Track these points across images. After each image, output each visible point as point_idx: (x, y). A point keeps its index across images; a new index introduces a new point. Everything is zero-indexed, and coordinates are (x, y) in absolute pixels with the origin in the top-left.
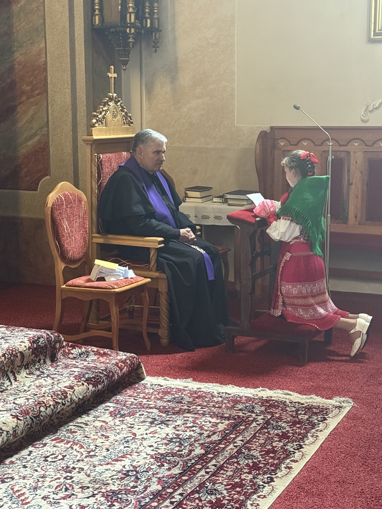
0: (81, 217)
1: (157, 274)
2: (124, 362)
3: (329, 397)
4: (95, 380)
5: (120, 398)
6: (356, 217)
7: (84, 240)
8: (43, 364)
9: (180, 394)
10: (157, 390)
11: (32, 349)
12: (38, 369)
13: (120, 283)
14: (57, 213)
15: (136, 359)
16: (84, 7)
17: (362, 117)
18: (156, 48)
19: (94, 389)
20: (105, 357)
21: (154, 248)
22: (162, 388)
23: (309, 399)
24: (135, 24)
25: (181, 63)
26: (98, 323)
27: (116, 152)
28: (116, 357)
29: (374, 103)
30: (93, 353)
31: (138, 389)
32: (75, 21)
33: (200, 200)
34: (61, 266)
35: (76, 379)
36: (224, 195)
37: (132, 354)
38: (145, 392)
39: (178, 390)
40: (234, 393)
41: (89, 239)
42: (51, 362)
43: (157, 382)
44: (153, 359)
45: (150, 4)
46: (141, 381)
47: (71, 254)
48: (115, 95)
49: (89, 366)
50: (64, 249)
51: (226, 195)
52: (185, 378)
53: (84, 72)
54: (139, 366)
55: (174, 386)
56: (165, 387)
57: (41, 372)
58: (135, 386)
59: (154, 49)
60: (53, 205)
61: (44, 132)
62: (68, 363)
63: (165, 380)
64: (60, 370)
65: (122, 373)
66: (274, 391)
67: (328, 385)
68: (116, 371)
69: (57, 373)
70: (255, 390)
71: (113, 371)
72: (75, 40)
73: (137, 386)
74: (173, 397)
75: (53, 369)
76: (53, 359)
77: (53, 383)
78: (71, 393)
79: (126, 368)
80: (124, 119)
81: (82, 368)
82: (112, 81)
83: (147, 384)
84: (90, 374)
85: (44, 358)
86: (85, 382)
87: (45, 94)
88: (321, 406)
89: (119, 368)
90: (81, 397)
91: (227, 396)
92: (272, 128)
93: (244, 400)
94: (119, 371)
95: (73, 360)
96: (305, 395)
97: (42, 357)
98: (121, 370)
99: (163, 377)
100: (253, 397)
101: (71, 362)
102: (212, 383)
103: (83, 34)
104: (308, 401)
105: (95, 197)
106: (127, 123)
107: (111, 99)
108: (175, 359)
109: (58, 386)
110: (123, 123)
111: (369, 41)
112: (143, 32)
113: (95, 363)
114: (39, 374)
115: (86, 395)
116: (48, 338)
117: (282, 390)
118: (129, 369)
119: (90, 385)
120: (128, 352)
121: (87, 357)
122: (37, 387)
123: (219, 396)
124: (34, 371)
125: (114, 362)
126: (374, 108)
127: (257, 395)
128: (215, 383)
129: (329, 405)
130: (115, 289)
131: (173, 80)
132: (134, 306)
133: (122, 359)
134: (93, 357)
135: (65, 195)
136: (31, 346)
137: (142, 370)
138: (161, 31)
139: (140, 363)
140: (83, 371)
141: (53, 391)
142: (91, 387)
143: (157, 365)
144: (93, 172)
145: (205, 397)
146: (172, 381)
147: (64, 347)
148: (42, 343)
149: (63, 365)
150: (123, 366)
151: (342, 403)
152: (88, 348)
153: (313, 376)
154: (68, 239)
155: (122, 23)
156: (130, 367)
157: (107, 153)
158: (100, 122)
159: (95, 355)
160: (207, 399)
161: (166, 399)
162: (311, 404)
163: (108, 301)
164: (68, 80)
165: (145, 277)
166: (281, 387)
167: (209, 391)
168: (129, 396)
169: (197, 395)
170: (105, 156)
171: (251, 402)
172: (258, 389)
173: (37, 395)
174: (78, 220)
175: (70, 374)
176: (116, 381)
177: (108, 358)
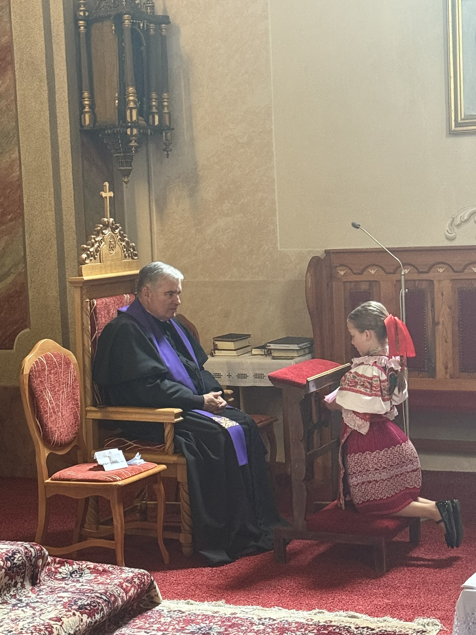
0: (70, 386)
1: (174, 459)
2: (131, 581)
3: (410, 619)
4: (91, 609)
5: (127, 631)
6: (446, 368)
7: (74, 416)
8: (20, 589)
9: (207, 622)
10: (177, 618)
11: (6, 570)
12: (14, 596)
13: (123, 473)
14: (36, 381)
15: (148, 576)
16: (69, 104)
17: (447, 233)
18: (168, 152)
19: (90, 620)
20: (105, 576)
21: (169, 423)
22: (183, 615)
23: (381, 622)
24: (138, 123)
25: (202, 171)
26: (97, 529)
27: (115, 295)
28: (120, 574)
29: (462, 214)
30: (88, 571)
31: (151, 617)
32: (58, 122)
33: (234, 353)
34: (44, 453)
35: (65, 607)
36: (266, 345)
37: (142, 570)
38: (160, 622)
39: (205, 617)
40: (281, 618)
41: (81, 415)
42: (32, 586)
43: (178, 608)
44: (172, 575)
45: (157, 94)
46: (154, 607)
47: (58, 436)
48: (112, 220)
49: (83, 589)
50: (47, 430)
51: (268, 345)
52: (215, 600)
53: (72, 188)
54: (151, 586)
55: (200, 611)
56: (187, 613)
57: (18, 600)
58: (147, 613)
59: (166, 153)
60: (31, 371)
61: (20, 270)
62: (55, 587)
63: (188, 604)
64: (44, 596)
65: (128, 597)
66: (335, 613)
67: (408, 601)
68: (119, 594)
69: (40, 600)
70: (309, 612)
71: (116, 594)
72: (58, 146)
73: (149, 613)
74: (198, 626)
75: (34, 596)
76: (35, 581)
77: (34, 614)
78: (59, 627)
79: (133, 589)
80: (124, 251)
81: (73, 593)
82: (107, 202)
83: (163, 611)
84: (84, 600)
85: (22, 580)
86: (77, 611)
87: (21, 220)
88: (397, 631)
89: (124, 589)
90: (72, 632)
91: (271, 622)
92: (327, 252)
93: (294, 627)
94: (124, 595)
95: (61, 582)
96: (377, 617)
97: (19, 580)
98: (127, 593)
99: (186, 600)
100: (307, 622)
101: (59, 584)
102: (252, 605)
103: (69, 139)
104: (380, 625)
105: (89, 357)
106: (129, 255)
107: (106, 226)
108: (203, 574)
109: (40, 619)
110: (123, 256)
111: (450, 133)
112: (149, 131)
113: (91, 584)
114: (15, 603)
115: (79, 630)
116: (26, 553)
117: (347, 610)
118: (137, 591)
119: (84, 615)
120: (136, 568)
121: (80, 576)
122: (12, 621)
123: (261, 622)
124: (9, 598)
125: (116, 582)
126: (464, 222)
127: (312, 620)
128: (256, 605)
129: (408, 630)
130: (118, 481)
131: (193, 192)
132: (147, 503)
133: (128, 577)
134: (88, 576)
135: (46, 357)
136: (4, 565)
137: (156, 591)
138: (173, 129)
139: (152, 582)
140: (74, 596)
141: (33, 626)
142: (85, 617)
143: (178, 584)
144: (85, 323)
145: (241, 625)
146: (198, 605)
147: (49, 564)
148: (18, 560)
149: (48, 589)
150: (128, 586)
151: (426, 626)
152: (81, 564)
153: (390, 590)
154: (52, 416)
155: (121, 123)
156: (139, 588)
157: (103, 297)
158: (92, 256)
159: (91, 573)
160: (244, 628)
161: (188, 630)
162: (384, 629)
163: (109, 498)
164: (50, 199)
165: (159, 464)
166: (345, 607)
167: (247, 616)
168: (139, 628)
169: (230, 623)
170: (100, 301)
171: (303, 630)
172: (313, 611)
173: (12, 631)
174: (65, 390)
175: (57, 601)
176: (119, 607)
177: (109, 576)
